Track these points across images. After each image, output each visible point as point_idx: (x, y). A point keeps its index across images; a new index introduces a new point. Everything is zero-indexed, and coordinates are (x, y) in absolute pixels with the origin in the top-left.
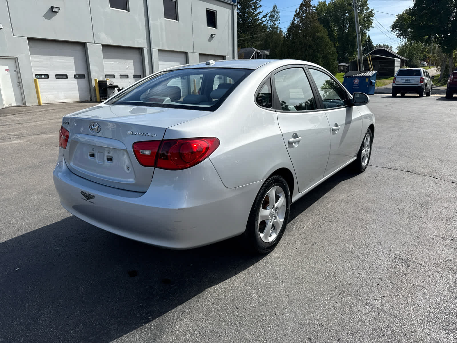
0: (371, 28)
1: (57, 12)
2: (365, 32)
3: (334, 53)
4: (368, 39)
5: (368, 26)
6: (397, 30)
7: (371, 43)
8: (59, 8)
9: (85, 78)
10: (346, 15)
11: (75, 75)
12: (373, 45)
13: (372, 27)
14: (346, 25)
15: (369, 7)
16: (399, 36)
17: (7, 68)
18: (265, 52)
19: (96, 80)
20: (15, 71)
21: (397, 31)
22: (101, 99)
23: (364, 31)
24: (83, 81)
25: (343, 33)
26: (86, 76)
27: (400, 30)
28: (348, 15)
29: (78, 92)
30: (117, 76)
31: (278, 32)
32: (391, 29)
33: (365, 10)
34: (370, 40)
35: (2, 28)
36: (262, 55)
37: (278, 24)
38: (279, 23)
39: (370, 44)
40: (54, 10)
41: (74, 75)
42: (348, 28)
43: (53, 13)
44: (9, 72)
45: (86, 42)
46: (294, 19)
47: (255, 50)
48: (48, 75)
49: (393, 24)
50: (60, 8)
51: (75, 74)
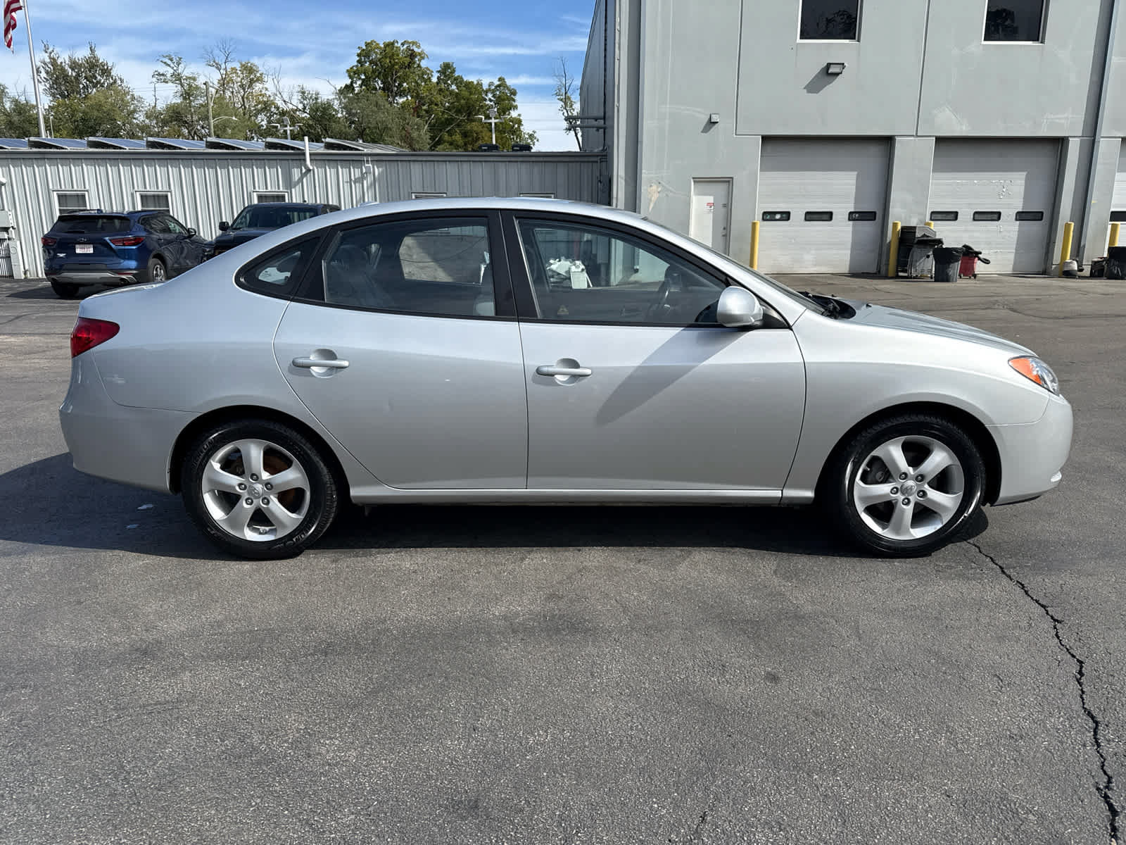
1: (837, 74)
8: (843, 64)
9: (875, 219)
11: (851, 213)
17: (711, 199)
19: (895, 225)
20: (725, 206)
22: (897, 272)
24: (868, 227)
26: (879, 216)
29: (849, 252)
30: (966, 214)
35: (717, 122)
40: (829, 72)
41: (848, 213)
43: (827, 78)
44: (712, 208)
45: (894, 136)
48: (788, 213)
50: (845, 64)
51: (853, 210)
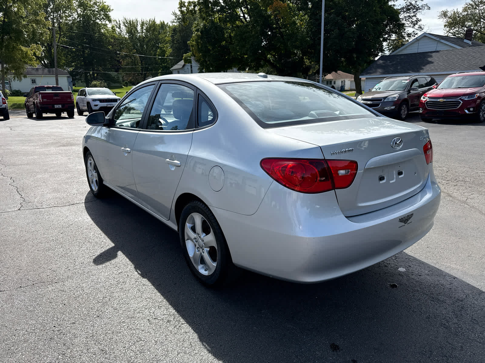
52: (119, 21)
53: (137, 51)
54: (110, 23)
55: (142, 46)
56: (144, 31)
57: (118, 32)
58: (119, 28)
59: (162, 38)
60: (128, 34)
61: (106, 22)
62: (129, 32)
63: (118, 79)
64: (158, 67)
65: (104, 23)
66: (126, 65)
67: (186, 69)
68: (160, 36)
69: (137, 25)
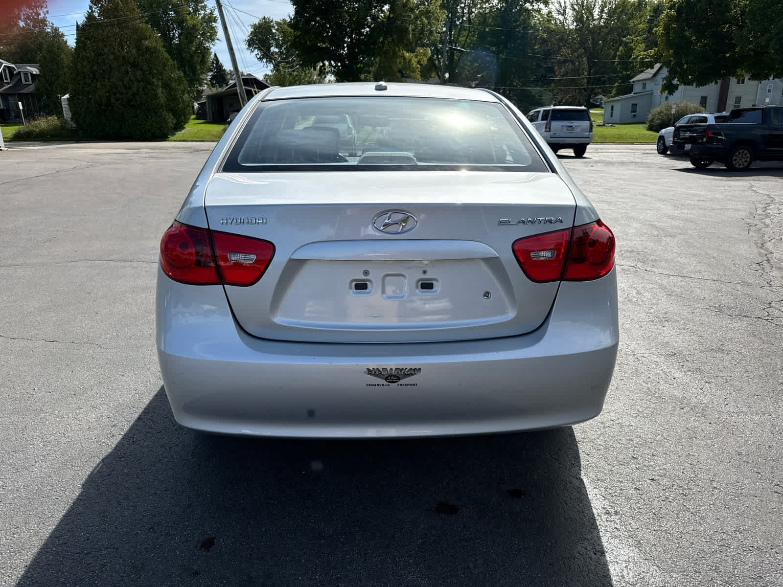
0: (216, 41)
2: (207, 46)
3: (181, 80)
4: (216, 59)
5: (211, 36)
6: (255, 48)
7: (221, 66)
10: (171, 13)
12: (224, 69)
13: (218, 39)
14: (174, 32)
15: (206, 5)
16: (260, 59)
18: (28, 68)
21: (256, 50)
23: (205, 46)
25: (171, 45)
27: (259, 49)
28: (173, 13)
31: (49, 30)
32: (247, 46)
33: (202, 10)
34: (219, 61)
36: (22, 75)
37: (45, 14)
38: (47, 12)
39: (220, 68)
42: (179, 37)
46: (91, 8)
47: (3, 63)
49: (249, 38)
52: (565, 3)
53: (585, 50)
54: (547, 6)
55: (595, 43)
56: (604, 16)
57: (560, 21)
58: (563, 15)
59: (635, 26)
60: (576, 22)
61: (540, 7)
62: (578, 19)
63: (540, 99)
64: (616, 77)
65: (536, 7)
66: (563, 76)
67: (658, 80)
68: (631, 24)
69: (595, 5)
